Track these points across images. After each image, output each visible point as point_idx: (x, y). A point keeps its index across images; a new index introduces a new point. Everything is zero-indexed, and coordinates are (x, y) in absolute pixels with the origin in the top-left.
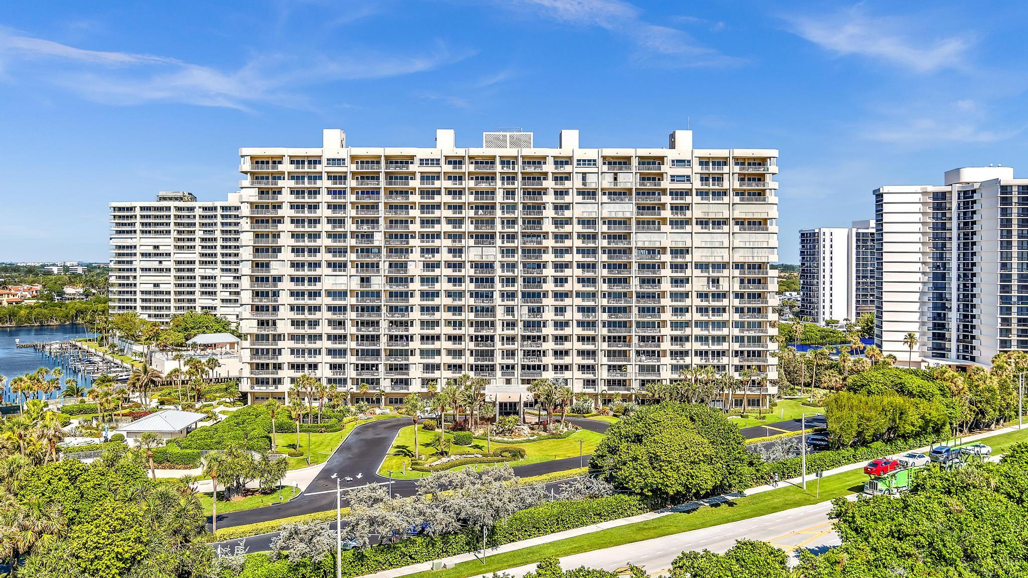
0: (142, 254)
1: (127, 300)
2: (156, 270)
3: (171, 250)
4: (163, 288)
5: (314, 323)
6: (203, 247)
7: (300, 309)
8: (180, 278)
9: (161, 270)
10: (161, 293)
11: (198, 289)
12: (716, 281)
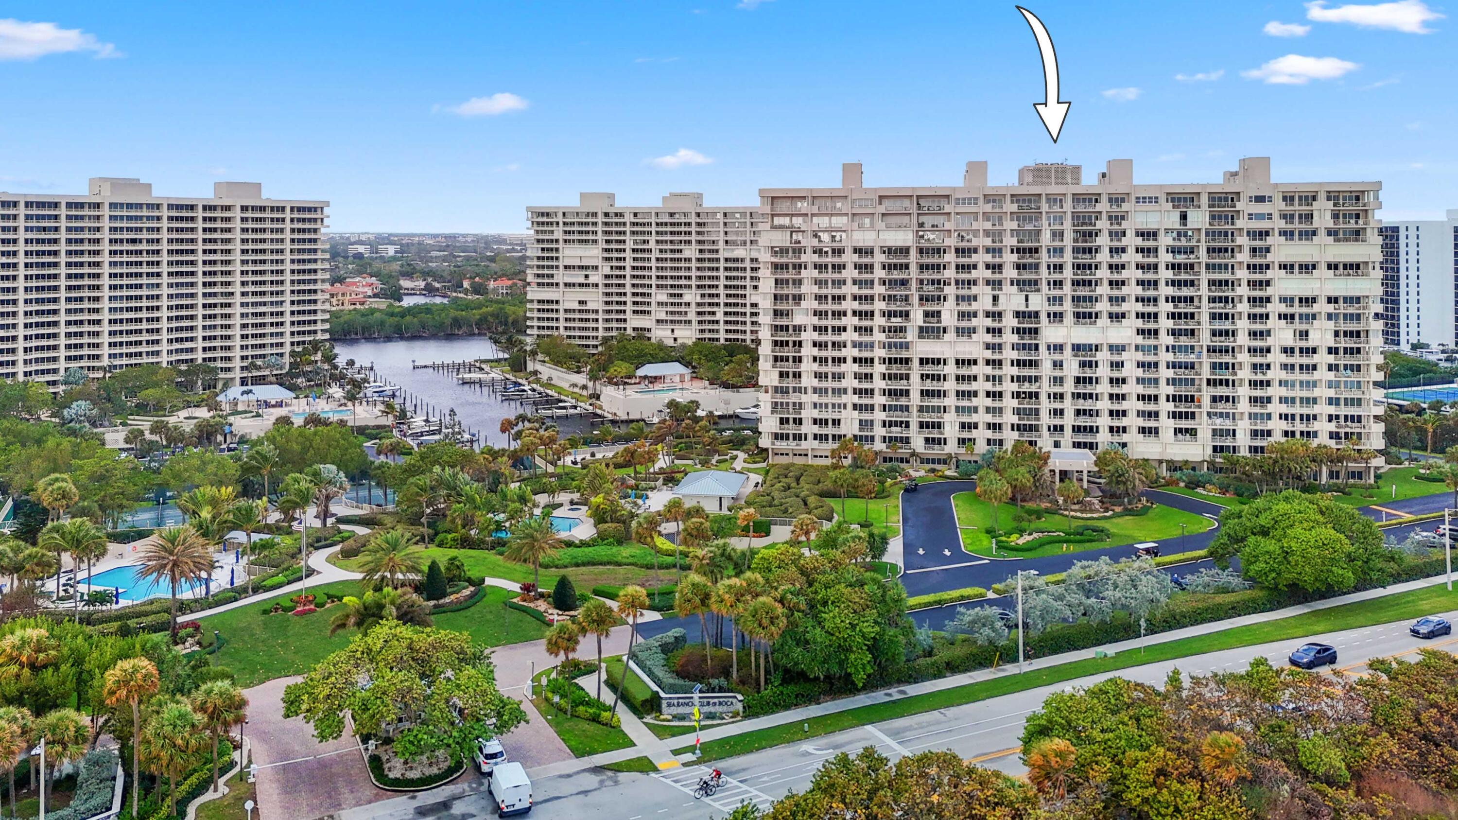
0: (566, 267)
1: (548, 319)
2: (581, 285)
3: (599, 262)
4: (590, 306)
5: (840, 377)
6: (634, 259)
7: (823, 361)
8: (607, 294)
9: (587, 285)
10: (587, 311)
11: (629, 308)
12: (1304, 334)
